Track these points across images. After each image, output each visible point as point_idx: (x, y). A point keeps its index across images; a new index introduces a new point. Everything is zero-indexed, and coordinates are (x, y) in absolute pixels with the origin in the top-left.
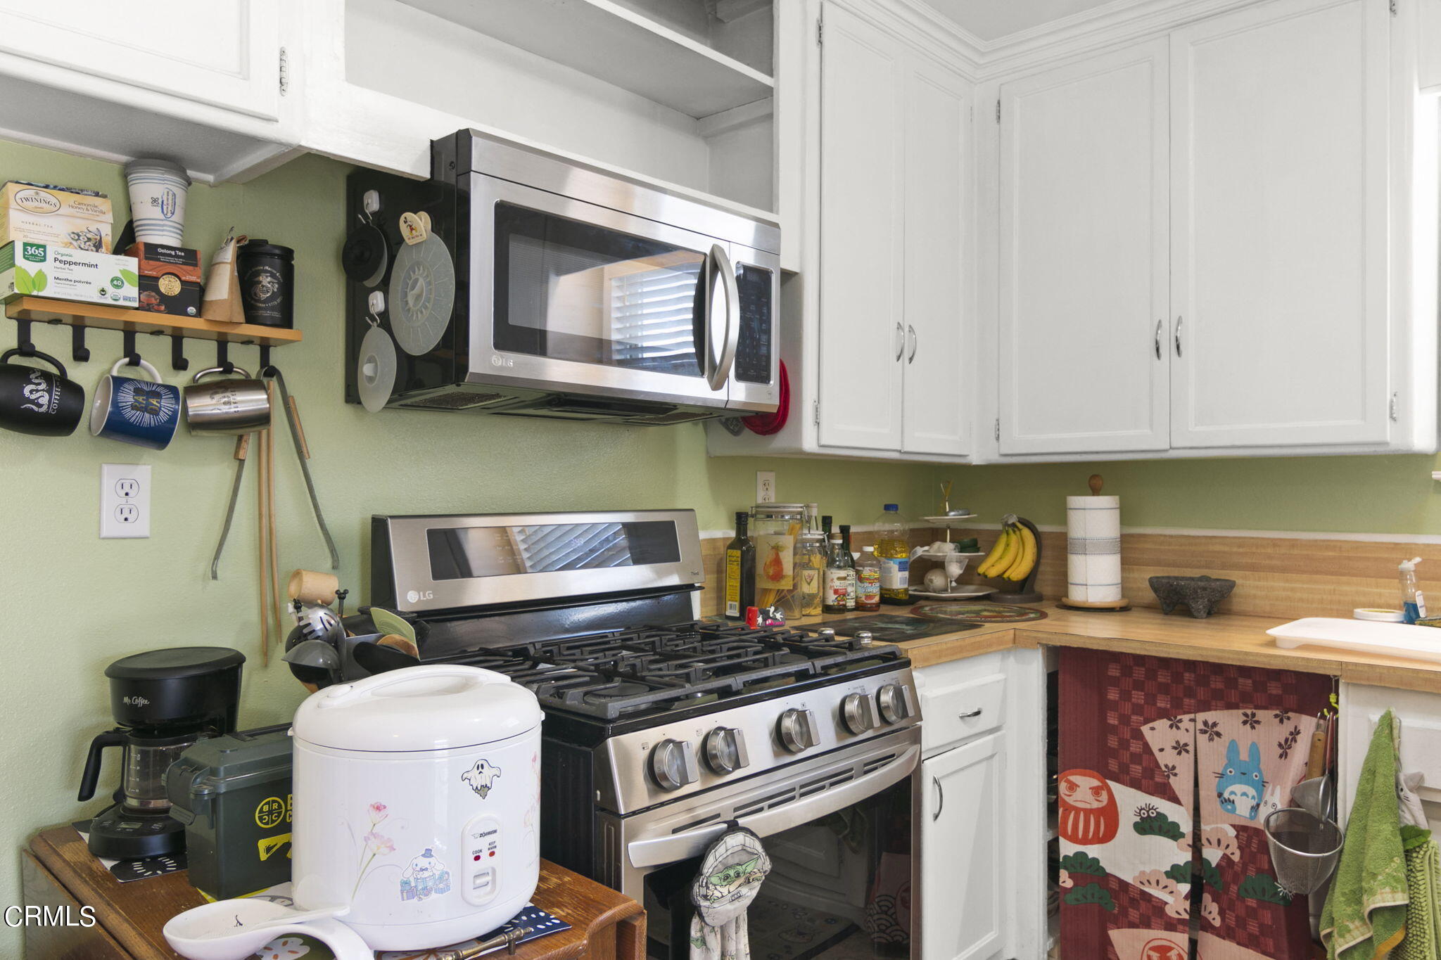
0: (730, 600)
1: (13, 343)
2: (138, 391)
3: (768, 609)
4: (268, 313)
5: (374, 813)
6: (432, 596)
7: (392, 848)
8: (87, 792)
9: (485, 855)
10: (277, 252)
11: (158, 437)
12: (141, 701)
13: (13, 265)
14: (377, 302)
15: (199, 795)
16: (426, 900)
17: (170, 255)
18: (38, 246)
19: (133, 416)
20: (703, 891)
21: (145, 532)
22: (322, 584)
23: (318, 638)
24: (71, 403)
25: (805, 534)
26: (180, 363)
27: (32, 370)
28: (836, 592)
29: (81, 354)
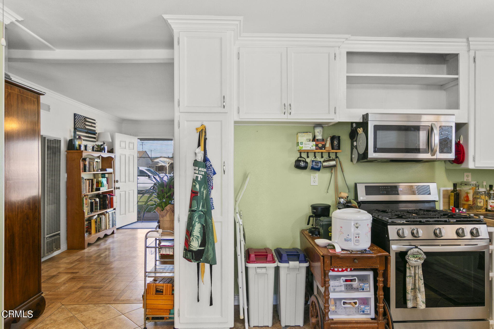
0: (451, 205)
1: (299, 156)
2: (315, 163)
3: (460, 208)
4: (336, 148)
5: (341, 228)
6: (365, 198)
7: (343, 233)
8: (308, 224)
9: (357, 237)
10: (337, 137)
11: (318, 169)
12: (315, 211)
13: (299, 146)
14: (355, 144)
15: (321, 224)
16: (348, 242)
17: (320, 140)
18: (302, 142)
19: (315, 166)
20: (408, 258)
21: (317, 184)
22: (344, 195)
23: (342, 204)
24: (306, 165)
25: (477, 190)
26: (322, 157)
27: (301, 160)
28: (491, 206)
29: (308, 157)
